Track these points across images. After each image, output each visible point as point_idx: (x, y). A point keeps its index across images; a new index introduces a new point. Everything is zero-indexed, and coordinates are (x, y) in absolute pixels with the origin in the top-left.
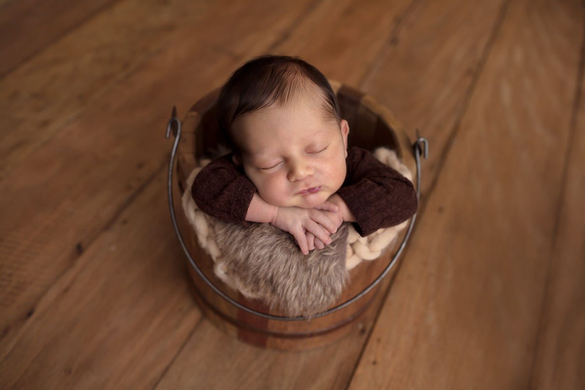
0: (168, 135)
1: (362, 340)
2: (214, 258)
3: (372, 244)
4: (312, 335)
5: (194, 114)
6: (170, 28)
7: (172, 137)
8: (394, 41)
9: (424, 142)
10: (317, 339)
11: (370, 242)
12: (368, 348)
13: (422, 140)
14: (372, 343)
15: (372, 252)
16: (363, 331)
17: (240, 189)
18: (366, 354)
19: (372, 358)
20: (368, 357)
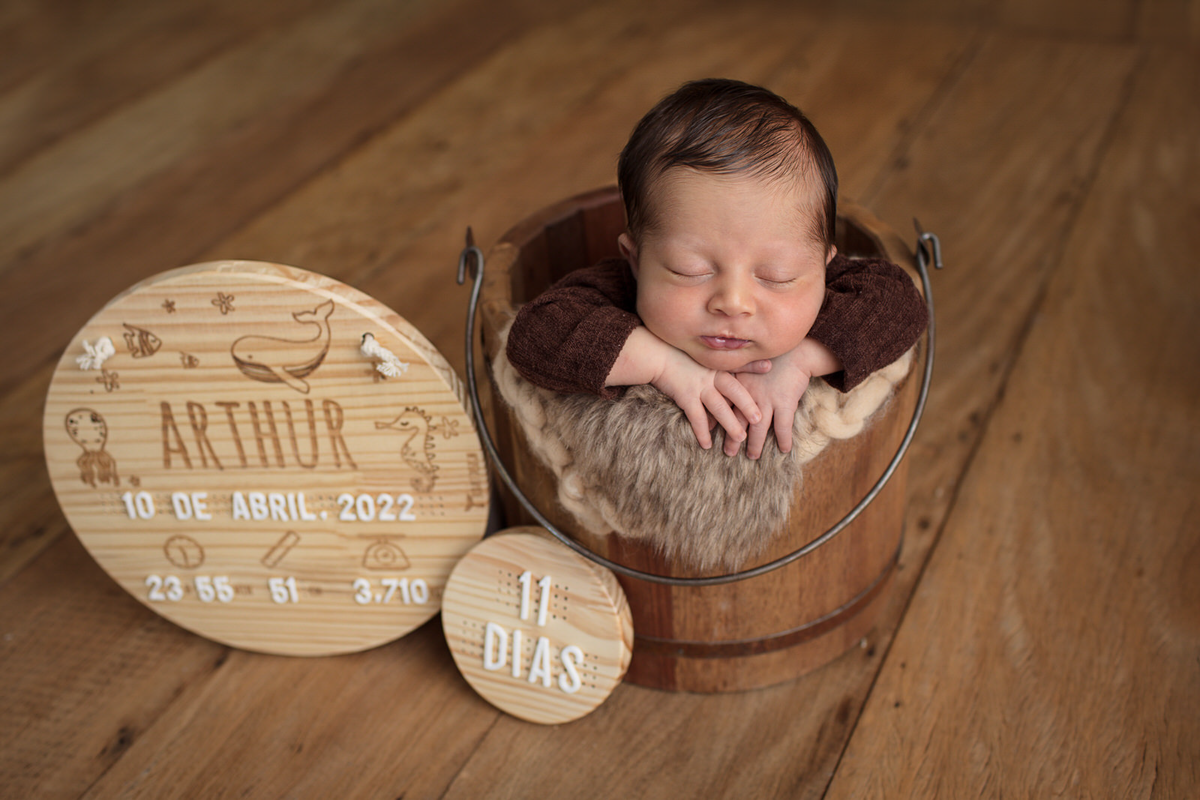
0: (461, 278)
1: (871, 667)
2: (557, 470)
3: (846, 410)
4: (763, 647)
5: (506, 246)
6: (453, 186)
7: (468, 279)
8: (900, 163)
9: (931, 240)
10: (775, 657)
11: (841, 406)
12: (881, 679)
13: (926, 236)
14: (891, 671)
15: (847, 423)
16: (871, 652)
17: (595, 343)
18: (877, 690)
19: (891, 697)
20: (883, 695)
